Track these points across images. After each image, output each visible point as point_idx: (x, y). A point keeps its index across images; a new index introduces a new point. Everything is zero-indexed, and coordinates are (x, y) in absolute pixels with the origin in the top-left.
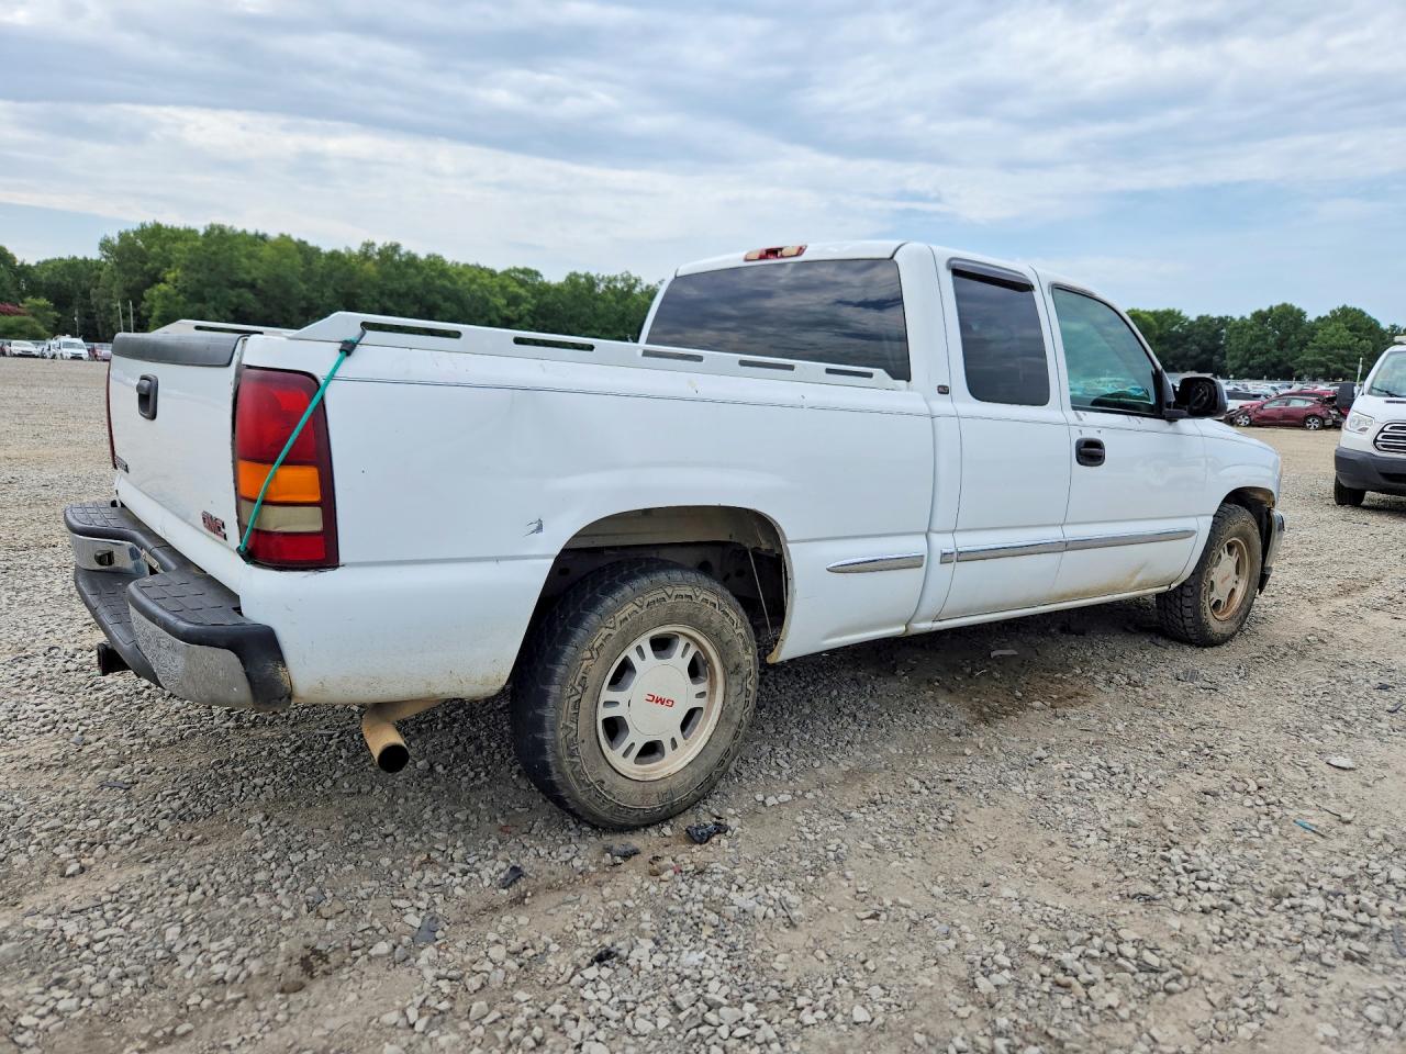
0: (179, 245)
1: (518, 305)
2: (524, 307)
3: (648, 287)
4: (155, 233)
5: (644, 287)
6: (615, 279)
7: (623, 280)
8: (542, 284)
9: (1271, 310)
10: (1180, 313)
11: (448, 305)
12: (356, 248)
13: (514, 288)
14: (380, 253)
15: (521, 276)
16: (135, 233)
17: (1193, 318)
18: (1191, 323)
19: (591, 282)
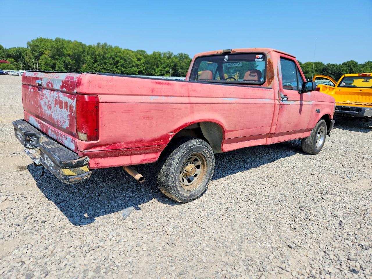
0: (48, 44)
1: (140, 61)
2: (142, 61)
3: (175, 56)
4: (41, 40)
5: (173, 55)
6: (166, 53)
7: (168, 53)
8: (146, 54)
9: (348, 62)
10: (322, 63)
11: (121, 61)
12: (96, 45)
13: (139, 56)
14: (102, 46)
15: (141, 52)
16: (36, 40)
17: (326, 64)
18: (325, 66)
19: (160, 54)
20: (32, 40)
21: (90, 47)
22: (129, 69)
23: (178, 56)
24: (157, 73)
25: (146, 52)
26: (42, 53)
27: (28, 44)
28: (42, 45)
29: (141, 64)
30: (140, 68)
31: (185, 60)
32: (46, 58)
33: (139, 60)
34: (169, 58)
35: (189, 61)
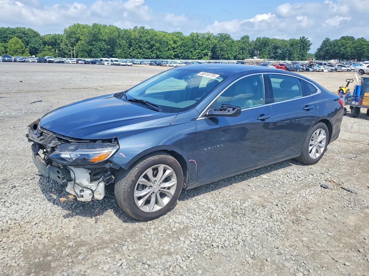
20: (69, 27)
21: (126, 31)
22: (165, 53)
23: (218, 36)
24: (193, 56)
25: (183, 34)
26: (78, 40)
27: (65, 31)
28: (79, 31)
29: (177, 47)
30: (176, 52)
31: (226, 40)
32: (83, 45)
33: (175, 42)
34: (208, 39)
35: (230, 41)
